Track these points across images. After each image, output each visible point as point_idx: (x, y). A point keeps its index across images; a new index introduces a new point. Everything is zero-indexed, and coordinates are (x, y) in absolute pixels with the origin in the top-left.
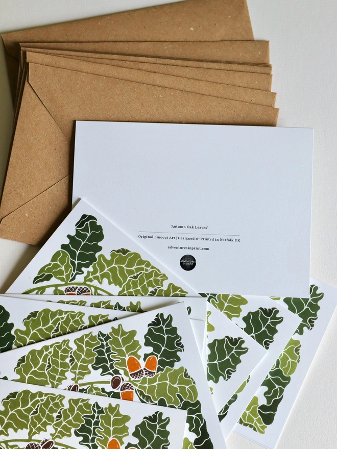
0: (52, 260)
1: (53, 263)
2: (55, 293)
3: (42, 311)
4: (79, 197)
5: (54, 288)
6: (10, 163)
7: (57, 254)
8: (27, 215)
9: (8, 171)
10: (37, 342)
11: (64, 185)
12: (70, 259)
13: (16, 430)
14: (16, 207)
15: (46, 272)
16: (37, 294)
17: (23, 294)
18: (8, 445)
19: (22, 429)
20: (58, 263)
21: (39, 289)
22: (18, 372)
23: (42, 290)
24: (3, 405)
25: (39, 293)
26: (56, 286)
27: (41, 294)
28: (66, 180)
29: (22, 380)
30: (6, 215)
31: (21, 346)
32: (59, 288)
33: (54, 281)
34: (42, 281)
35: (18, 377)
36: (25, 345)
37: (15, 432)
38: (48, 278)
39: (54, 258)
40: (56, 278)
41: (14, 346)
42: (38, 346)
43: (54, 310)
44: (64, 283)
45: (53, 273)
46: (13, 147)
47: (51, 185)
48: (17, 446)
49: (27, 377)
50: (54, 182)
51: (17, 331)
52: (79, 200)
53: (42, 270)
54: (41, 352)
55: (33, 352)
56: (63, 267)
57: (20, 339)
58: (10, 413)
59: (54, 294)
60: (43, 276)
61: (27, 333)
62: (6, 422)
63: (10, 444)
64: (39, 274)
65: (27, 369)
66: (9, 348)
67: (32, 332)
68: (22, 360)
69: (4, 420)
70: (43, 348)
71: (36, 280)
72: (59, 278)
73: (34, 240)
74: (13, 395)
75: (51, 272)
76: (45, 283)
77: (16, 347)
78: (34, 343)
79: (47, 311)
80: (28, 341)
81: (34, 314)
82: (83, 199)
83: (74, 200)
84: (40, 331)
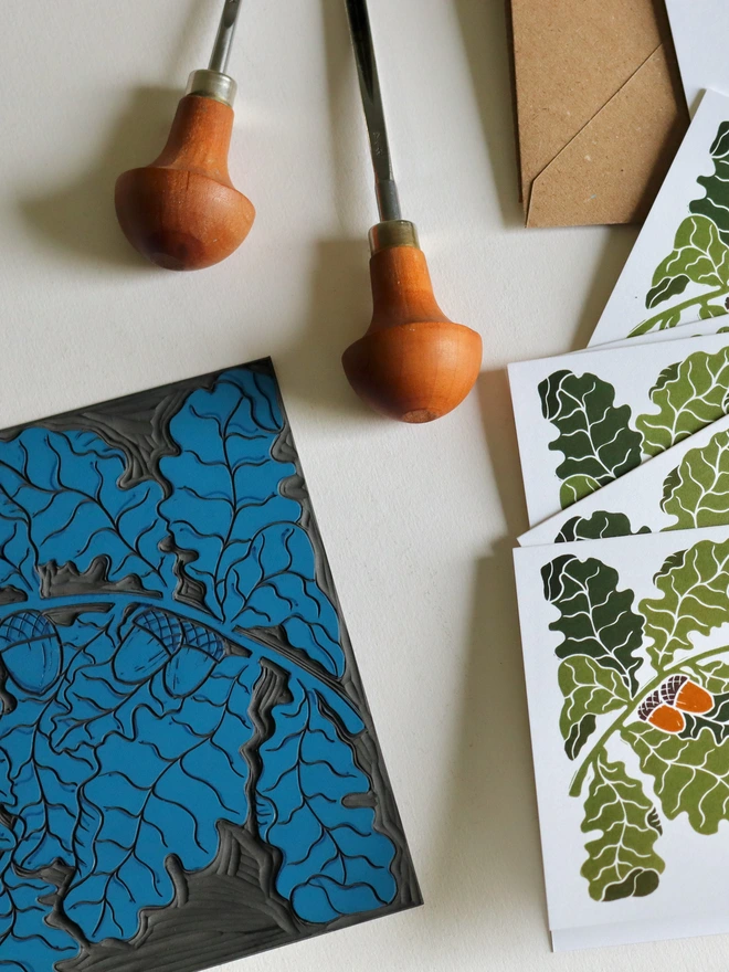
0: (678, 244)
1: (680, 250)
2: (705, 315)
3: (687, 361)
4: (701, 86)
5: (698, 306)
6: (516, 49)
7: (685, 227)
8: (588, 158)
9: (517, 68)
10: (694, 432)
11: (656, 69)
12: (718, 230)
13: (705, 632)
14: (559, 147)
15: (671, 273)
16: (662, 328)
17: (629, 337)
18: (700, 667)
19: (719, 626)
20: (693, 246)
21: (664, 316)
22: (671, 508)
23: (671, 317)
24: (659, 587)
25: (667, 325)
26: (703, 299)
27: (672, 326)
28: (657, 59)
29: (685, 524)
30: (538, 171)
31: (662, 451)
32: (711, 302)
33: (693, 289)
34: (666, 296)
35: (674, 520)
36: (668, 448)
37: (704, 637)
38: (679, 286)
39: (681, 238)
40: (697, 281)
41: (643, 456)
42: (701, 440)
43: (713, 350)
44: (718, 288)
45: (687, 272)
46: (514, 8)
47: (624, 78)
48: (718, 663)
49: (694, 516)
50: (632, 67)
51: (640, 419)
52: (701, 93)
53: (660, 271)
54: (710, 451)
55: (692, 456)
56: (707, 253)
57: (654, 435)
58: (681, 599)
59: (703, 319)
60: (666, 285)
61: (666, 417)
62: (676, 620)
63: (702, 663)
64: (654, 283)
65: (690, 496)
66: (635, 463)
67: (677, 414)
68: (672, 480)
69: (671, 617)
70: (712, 441)
71: (652, 298)
72: (703, 281)
73: (620, 212)
74: (676, 559)
75: (683, 271)
76: (675, 300)
77: (648, 456)
78: (688, 436)
79: (698, 358)
80: (674, 436)
81: (670, 373)
82: (712, 89)
83: (690, 97)
84: (696, 405)
